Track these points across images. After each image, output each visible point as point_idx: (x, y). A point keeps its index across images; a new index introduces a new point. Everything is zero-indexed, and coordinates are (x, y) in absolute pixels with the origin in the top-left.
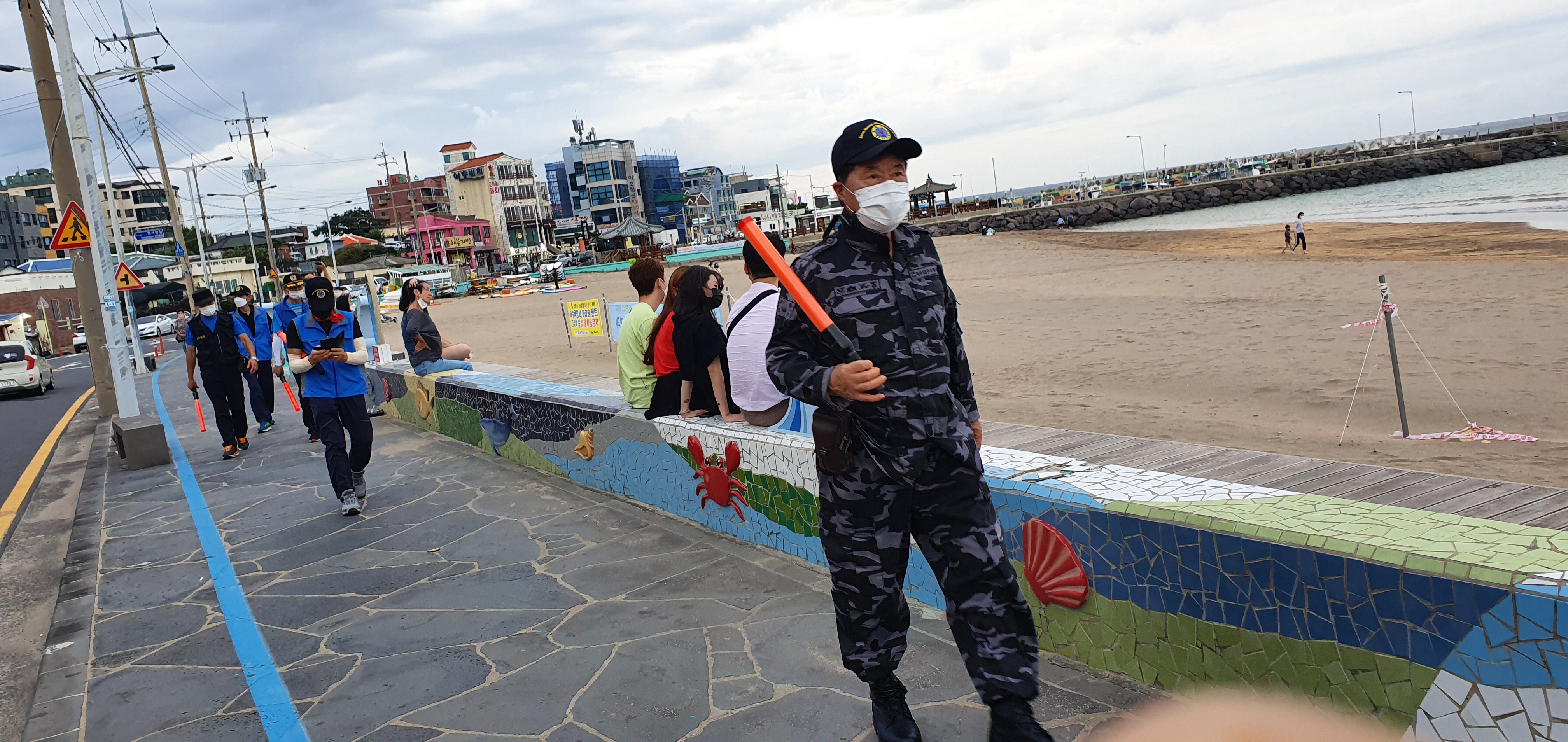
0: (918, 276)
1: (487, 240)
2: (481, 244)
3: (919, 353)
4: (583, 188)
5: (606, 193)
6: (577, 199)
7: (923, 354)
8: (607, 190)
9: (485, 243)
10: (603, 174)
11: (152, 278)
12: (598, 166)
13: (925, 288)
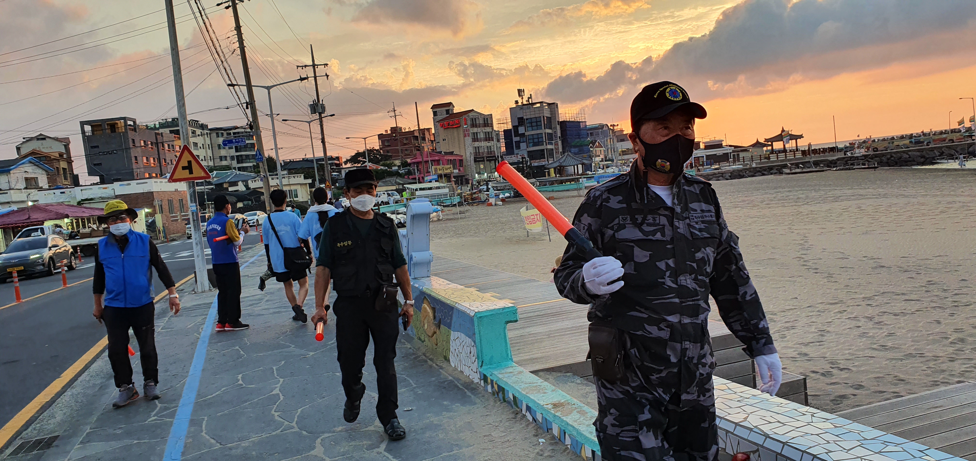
0: (695, 220)
1: (461, 168)
2: (457, 171)
3: (685, 284)
4: (523, 135)
5: (538, 138)
6: (518, 143)
7: (689, 286)
8: (539, 136)
9: (459, 170)
10: (537, 126)
11: (241, 187)
12: (534, 120)
13: (700, 230)
